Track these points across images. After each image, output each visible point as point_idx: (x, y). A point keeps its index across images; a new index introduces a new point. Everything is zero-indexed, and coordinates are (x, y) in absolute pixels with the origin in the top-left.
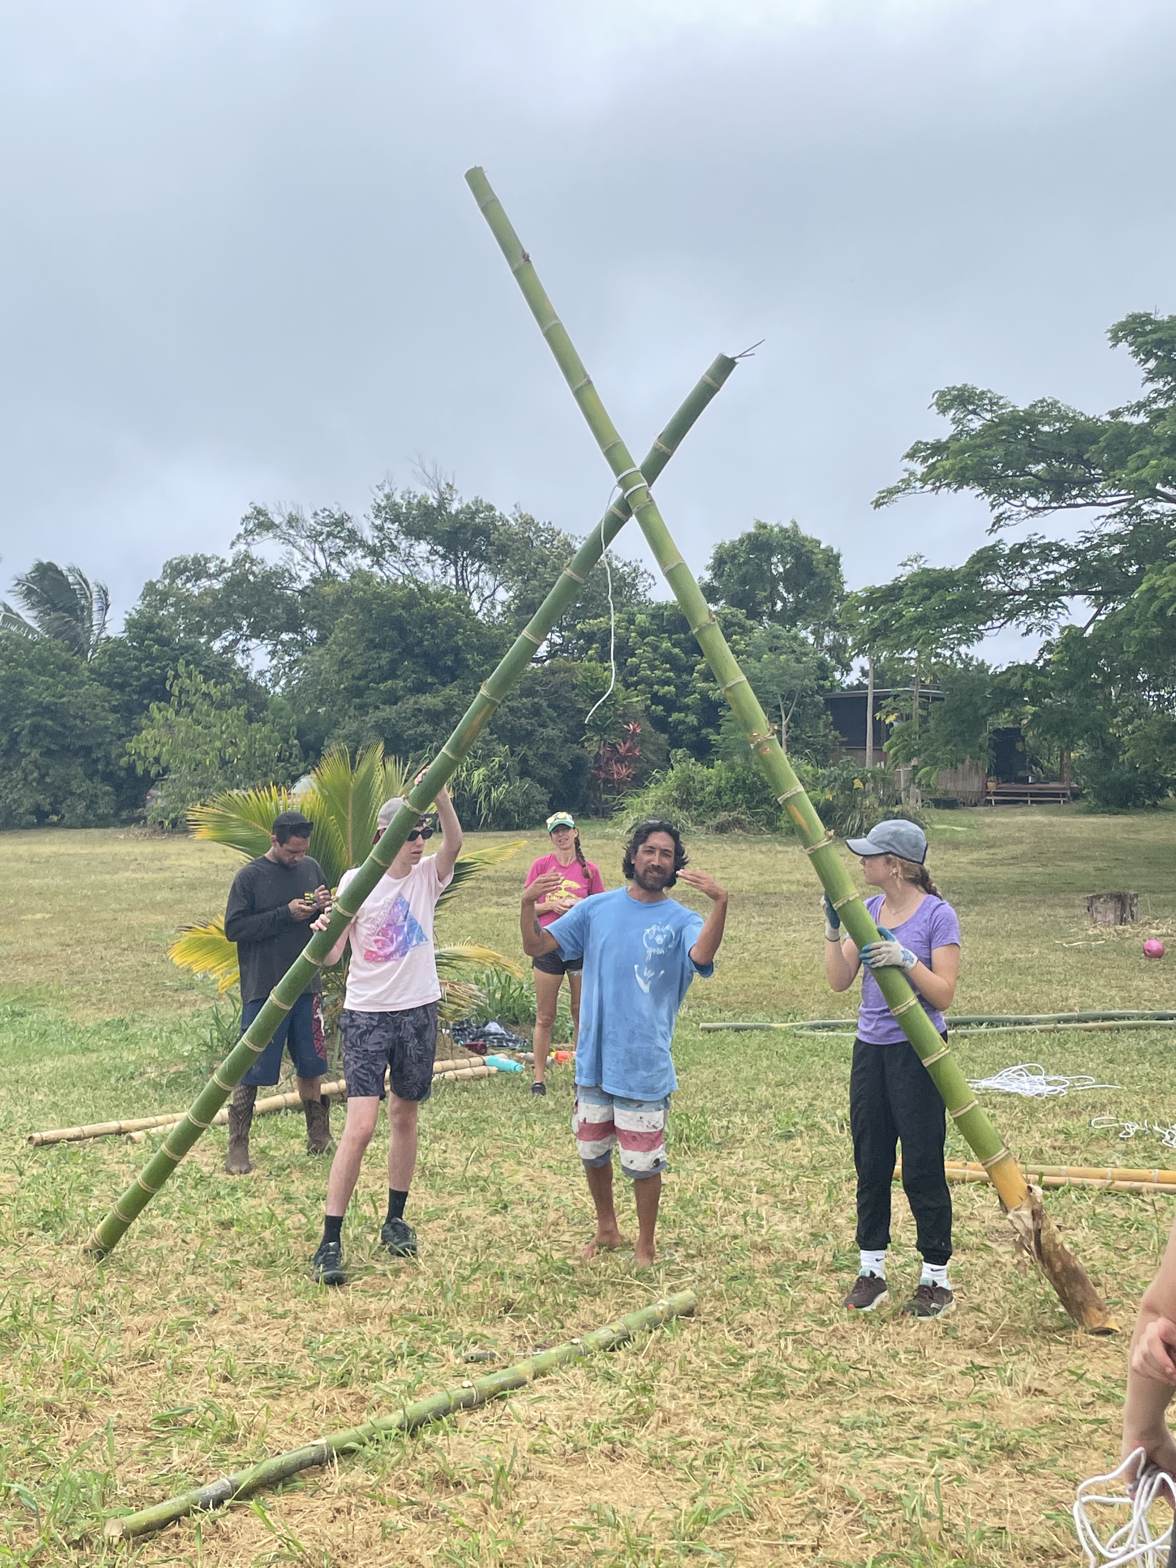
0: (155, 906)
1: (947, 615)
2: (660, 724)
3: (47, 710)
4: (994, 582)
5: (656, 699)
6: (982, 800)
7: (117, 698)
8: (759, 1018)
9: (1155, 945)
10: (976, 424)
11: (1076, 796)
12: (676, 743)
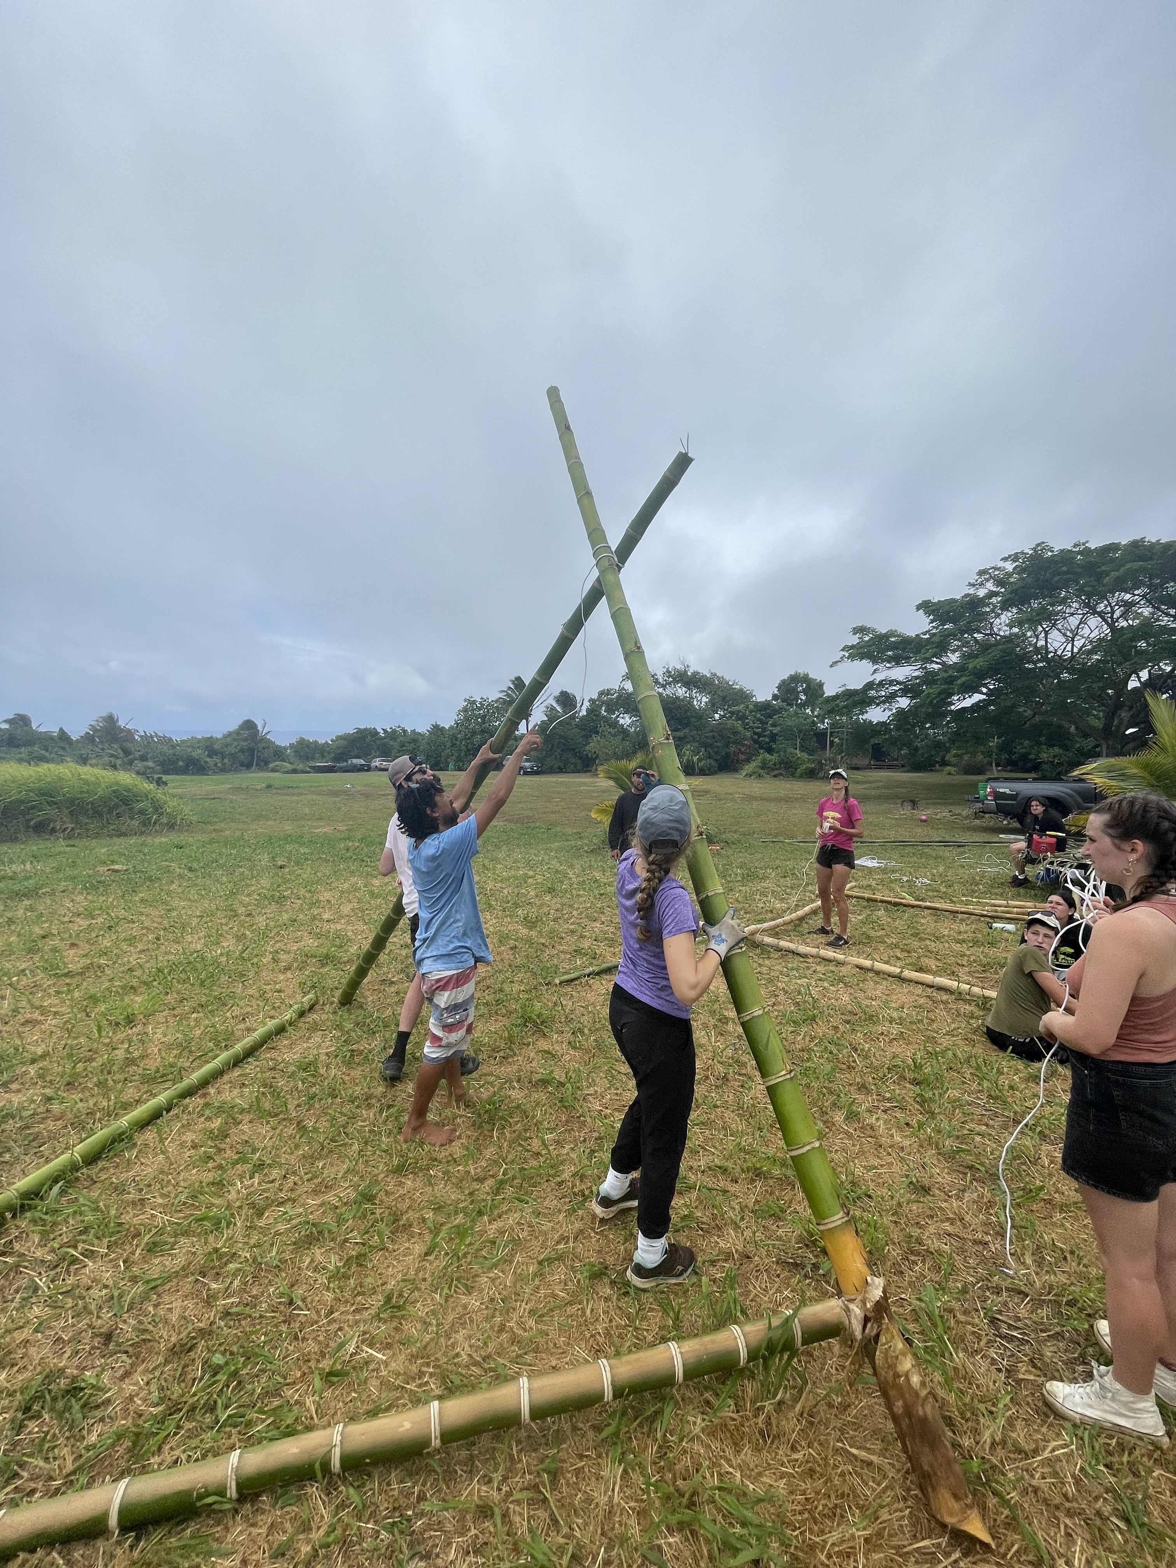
0: (592, 797)
1: (855, 705)
2: (756, 742)
3: (561, 737)
4: (873, 693)
5: (755, 733)
6: (868, 767)
7: (583, 733)
8: (781, 839)
9: (924, 817)
10: (867, 638)
11: (903, 766)
12: (761, 748)
